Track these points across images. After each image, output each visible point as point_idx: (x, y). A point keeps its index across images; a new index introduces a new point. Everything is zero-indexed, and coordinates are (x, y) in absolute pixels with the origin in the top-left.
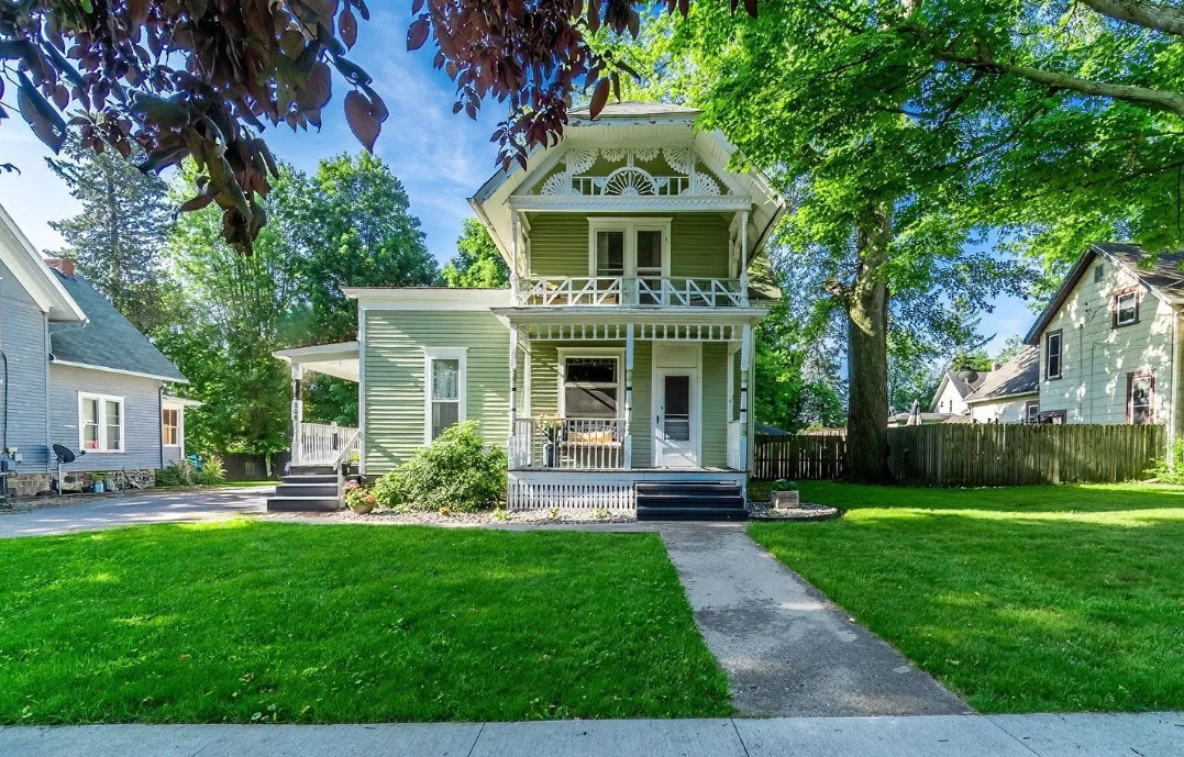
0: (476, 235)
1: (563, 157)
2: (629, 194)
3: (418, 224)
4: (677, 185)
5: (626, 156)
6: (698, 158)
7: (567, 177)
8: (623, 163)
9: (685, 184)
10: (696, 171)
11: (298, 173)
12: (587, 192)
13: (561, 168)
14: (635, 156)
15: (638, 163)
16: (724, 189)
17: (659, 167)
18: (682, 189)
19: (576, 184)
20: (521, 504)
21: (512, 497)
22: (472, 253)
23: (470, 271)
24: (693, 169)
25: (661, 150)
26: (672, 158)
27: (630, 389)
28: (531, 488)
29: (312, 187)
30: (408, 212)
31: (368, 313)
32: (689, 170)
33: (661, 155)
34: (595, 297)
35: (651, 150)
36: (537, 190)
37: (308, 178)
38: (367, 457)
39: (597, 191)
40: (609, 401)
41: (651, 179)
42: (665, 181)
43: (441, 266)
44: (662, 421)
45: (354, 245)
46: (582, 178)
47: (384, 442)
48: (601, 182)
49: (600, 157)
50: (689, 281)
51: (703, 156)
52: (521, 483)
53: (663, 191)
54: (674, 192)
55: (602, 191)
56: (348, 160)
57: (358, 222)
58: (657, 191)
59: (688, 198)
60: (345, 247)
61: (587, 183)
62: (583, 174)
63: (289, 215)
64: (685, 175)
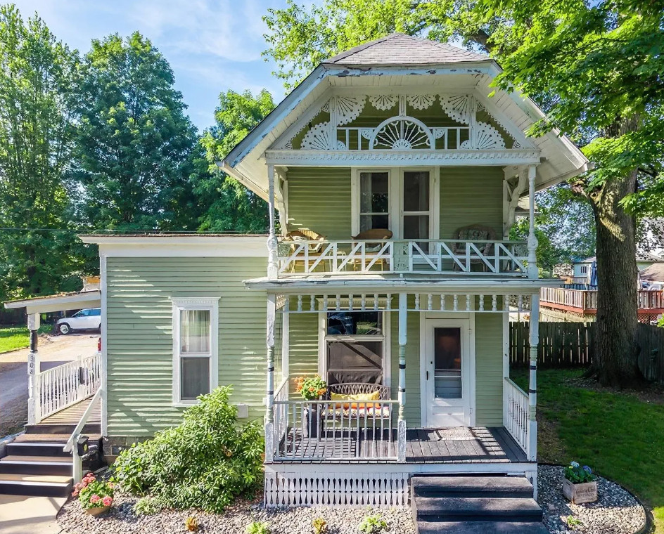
0: (232, 107)
1: (326, 106)
2: (402, 147)
3: (181, 96)
4: (456, 136)
5: (397, 104)
6: (480, 106)
7: (330, 129)
8: (394, 111)
9: (465, 135)
10: (478, 120)
11: (72, 51)
12: (353, 146)
13: (324, 117)
14: (408, 103)
15: (411, 111)
16: (509, 142)
17: (435, 117)
18: (462, 141)
19: (341, 136)
20: (281, 500)
21: (270, 493)
22: (228, 122)
23: (225, 140)
24: (474, 118)
25: (437, 97)
26: (450, 106)
27: (403, 367)
28: (292, 483)
29: (85, 64)
30: (173, 87)
31: (110, 260)
32: (470, 120)
33: (437, 103)
34: (363, 264)
35: (426, 98)
36: (297, 144)
37: (81, 56)
38: (109, 418)
39: (365, 145)
40: (374, 357)
41: (426, 130)
42: (443, 131)
43: (200, 133)
44: (432, 377)
45: (121, 118)
46: (347, 129)
47: (128, 401)
48: (370, 133)
49: (368, 104)
50: (469, 245)
51: (484, 104)
52: (281, 478)
53: (440, 144)
54: (452, 145)
55: (371, 145)
56: (119, 40)
57: (127, 95)
58: (433, 145)
59: (468, 152)
60: (112, 119)
61: (354, 134)
62: (349, 125)
63: (62, 90)
64: (464, 125)
